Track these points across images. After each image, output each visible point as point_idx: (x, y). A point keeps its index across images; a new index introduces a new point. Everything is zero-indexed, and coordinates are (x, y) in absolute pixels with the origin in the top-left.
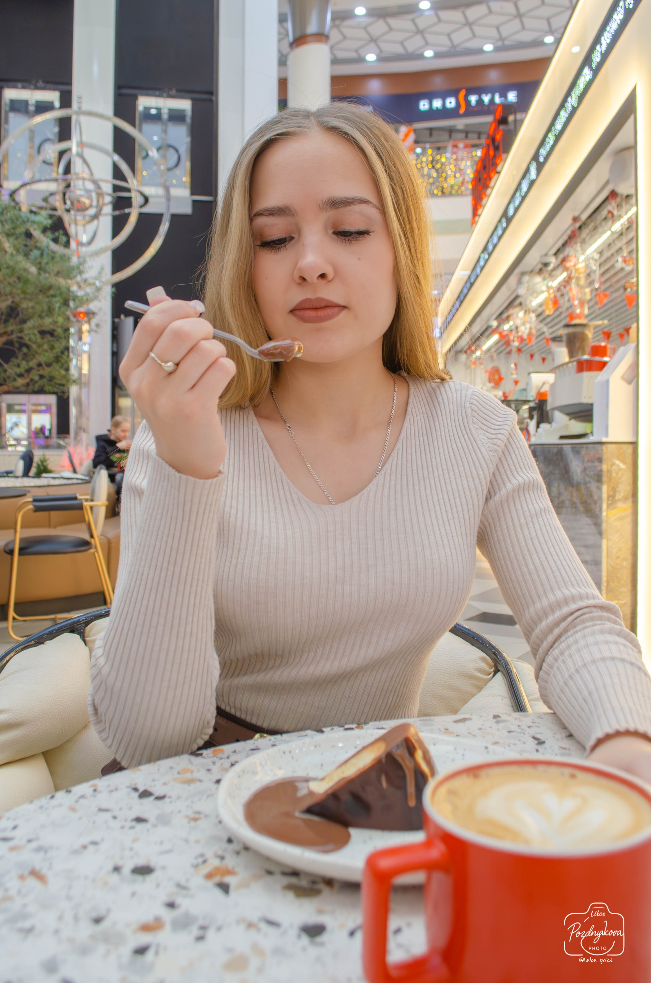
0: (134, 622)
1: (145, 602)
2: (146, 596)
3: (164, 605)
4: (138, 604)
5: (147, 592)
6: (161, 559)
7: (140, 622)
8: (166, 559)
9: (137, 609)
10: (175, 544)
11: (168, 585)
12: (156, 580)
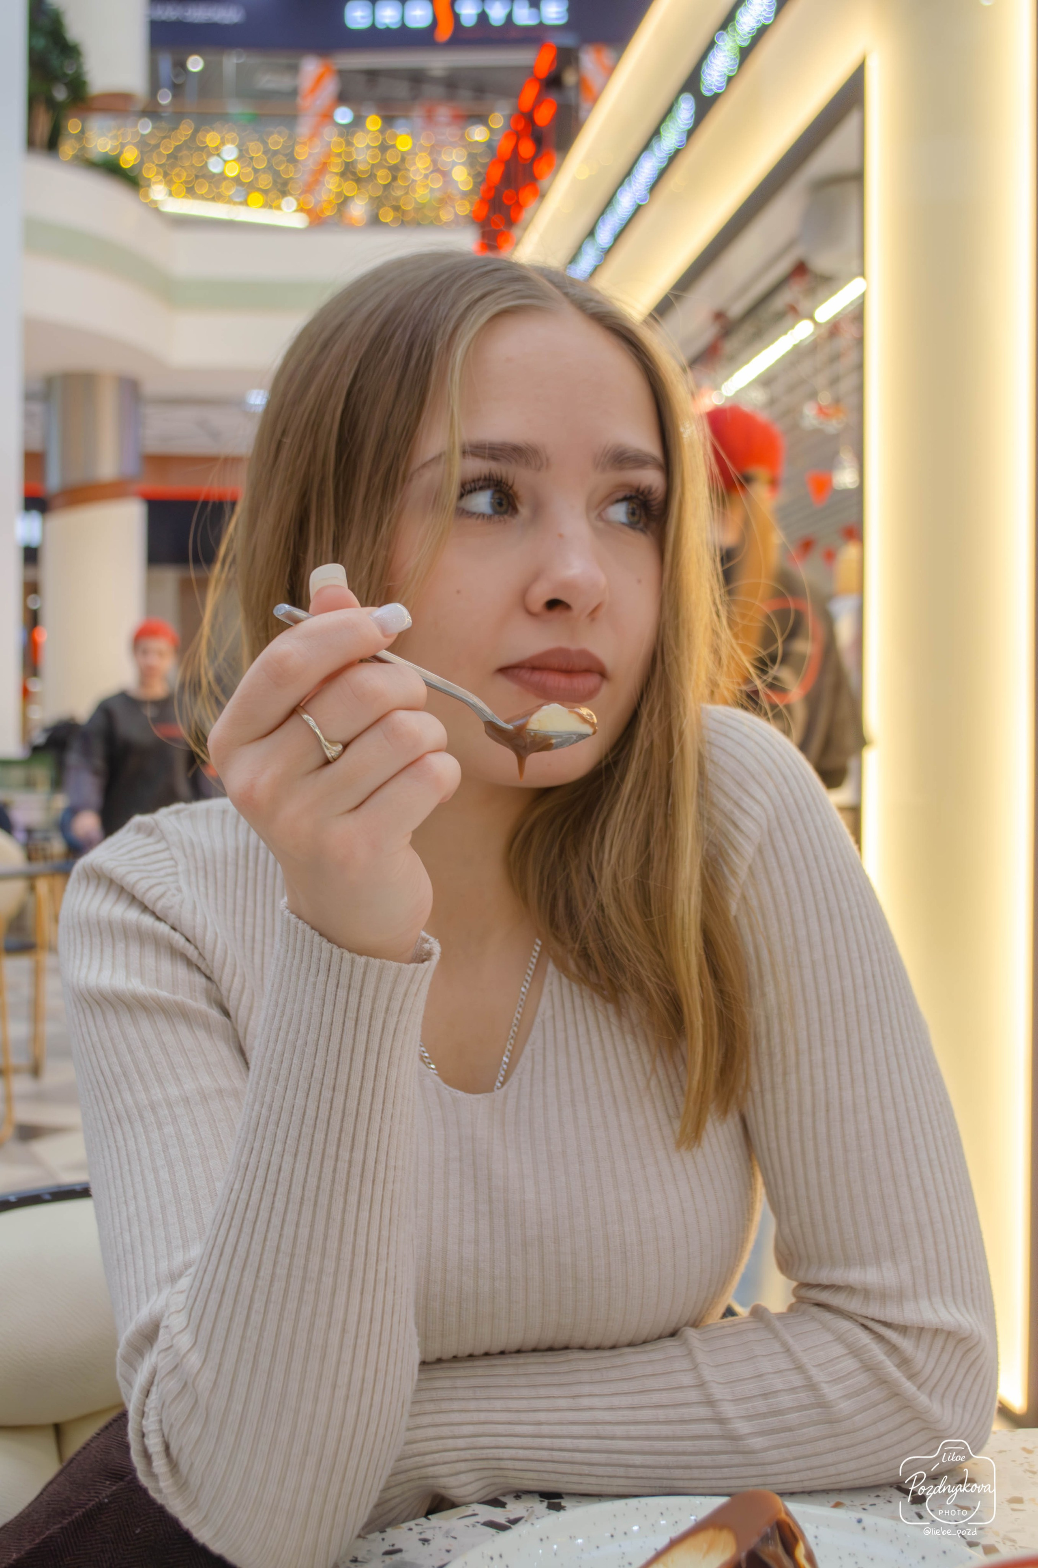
0: (265, 1273)
1: (289, 1231)
2: (291, 1216)
3: (334, 1232)
4: (273, 1235)
5: (293, 1207)
6: (319, 1137)
7: (281, 1271)
8: (333, 1136)
9: (271, 1244)
10: (352, 1105)
11: (340, 1188)
12: (312, 1182)
